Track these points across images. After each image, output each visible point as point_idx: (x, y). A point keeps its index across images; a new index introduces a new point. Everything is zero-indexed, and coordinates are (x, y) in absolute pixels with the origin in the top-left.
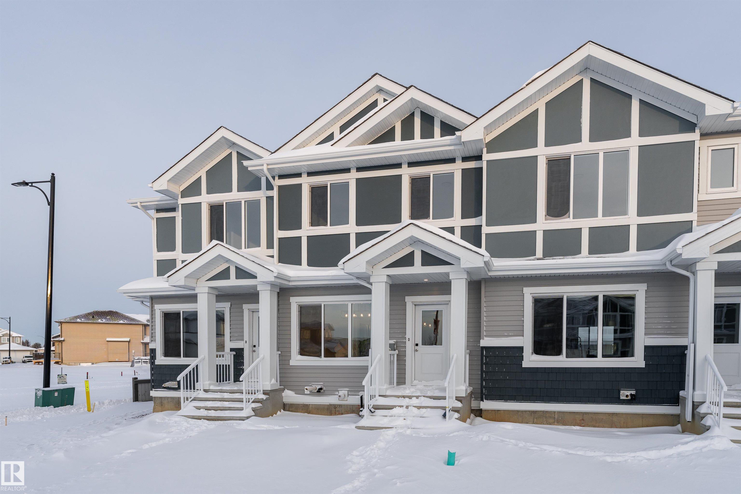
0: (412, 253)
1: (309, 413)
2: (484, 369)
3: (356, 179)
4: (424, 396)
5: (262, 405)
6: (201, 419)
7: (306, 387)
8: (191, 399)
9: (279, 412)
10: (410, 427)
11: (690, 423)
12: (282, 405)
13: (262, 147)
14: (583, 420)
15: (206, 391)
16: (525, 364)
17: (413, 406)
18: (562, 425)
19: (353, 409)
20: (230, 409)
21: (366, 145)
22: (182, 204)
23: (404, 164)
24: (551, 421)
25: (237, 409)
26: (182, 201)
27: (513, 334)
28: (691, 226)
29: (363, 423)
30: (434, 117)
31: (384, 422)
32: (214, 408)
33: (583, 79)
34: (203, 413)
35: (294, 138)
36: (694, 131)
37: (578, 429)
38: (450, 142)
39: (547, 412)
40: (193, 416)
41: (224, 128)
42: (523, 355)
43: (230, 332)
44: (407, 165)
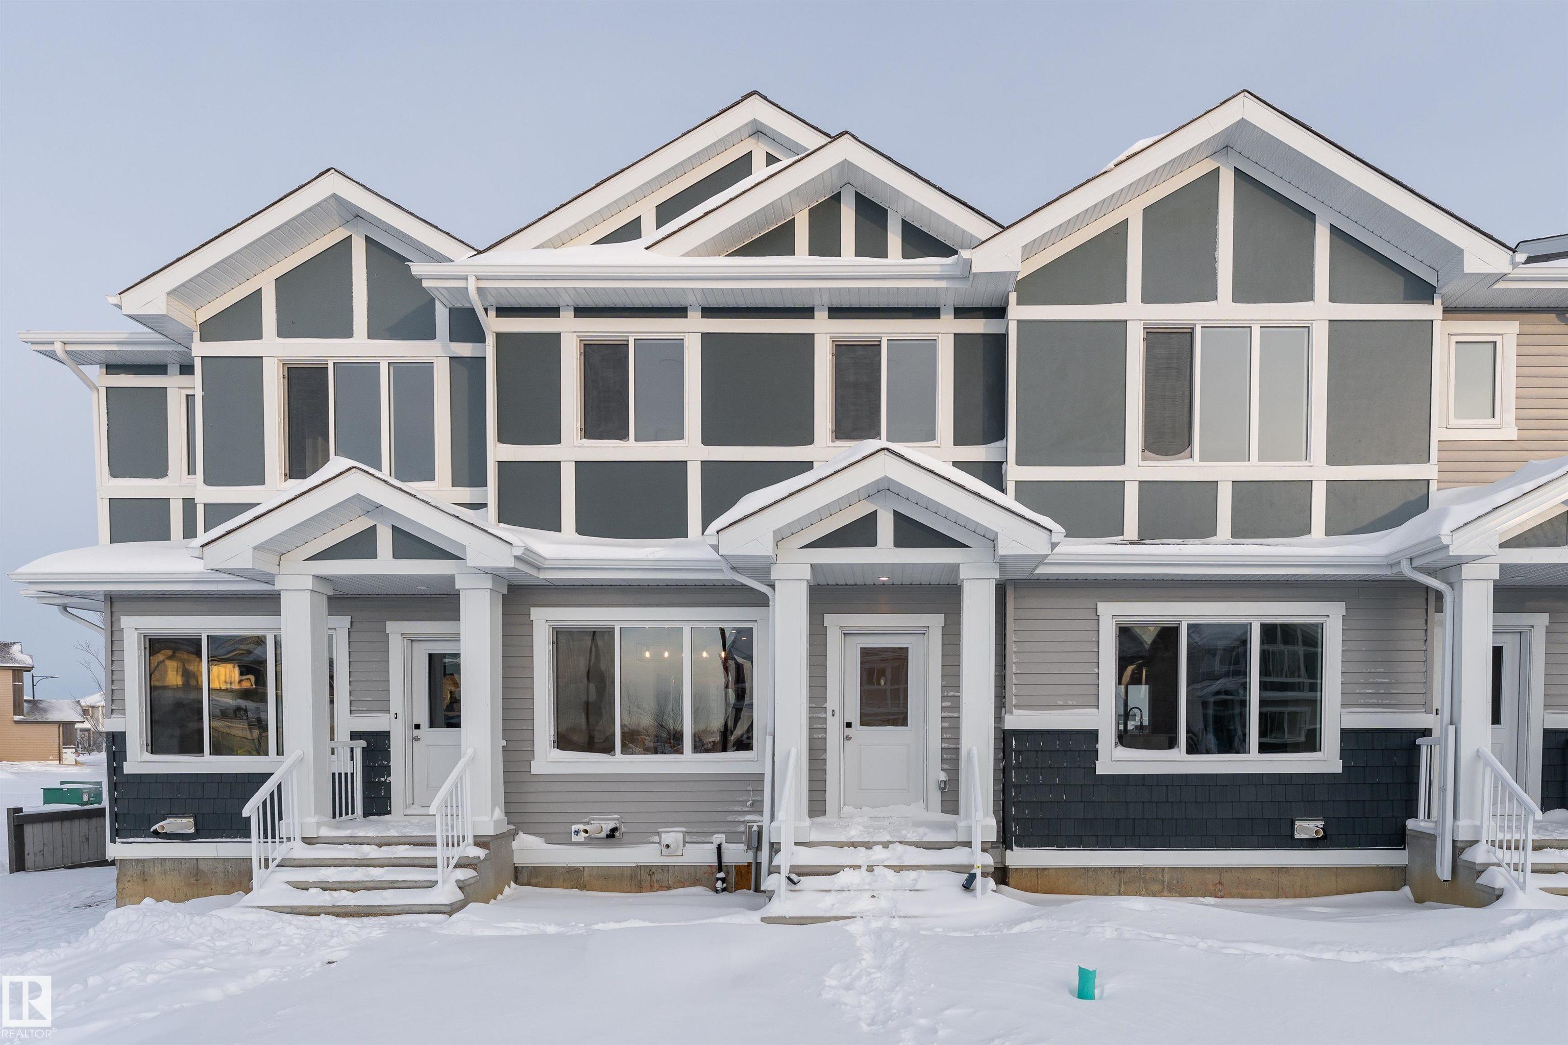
0: (873, 516)
1: (583, 887)
2: (1014, 780)
3: (703, 334)
4: (901, 842)
5: (477, 874)
6: (318, 914)
7: (574, 827)
8: (276, 862)
9: (507, 887)
10: (894, 914)
11: (1448, 883)
12: (512, 871)
13: (448, 234)
14: (1220, 883)
15: (309, 841)
16: (1103, 768)
17: (885, 866)
18: (1179, 897)
19: (696, 875)
20: (393, 885)
21: (722, 258)
22: (202, 357)
23: (820, 310)
24: (1156, 887)
25: (415, 885)
26: (200, 349)
27: (1075, 703)
28: (1427, 491)
29: (776, 908)
30: (887, 210)
31: (824, 905)
32: (346, 886)
33: (1219, 167)
34: (316, 898)
35: (540, 219)
36: (1431, 302)
37: (1211, 903)
38: (941, 272)
39: (1147, 869)
40: (292, 907)
41: (336, 173)
42: (1097, 749)
43: (350, 691)
44: (827, 313)
